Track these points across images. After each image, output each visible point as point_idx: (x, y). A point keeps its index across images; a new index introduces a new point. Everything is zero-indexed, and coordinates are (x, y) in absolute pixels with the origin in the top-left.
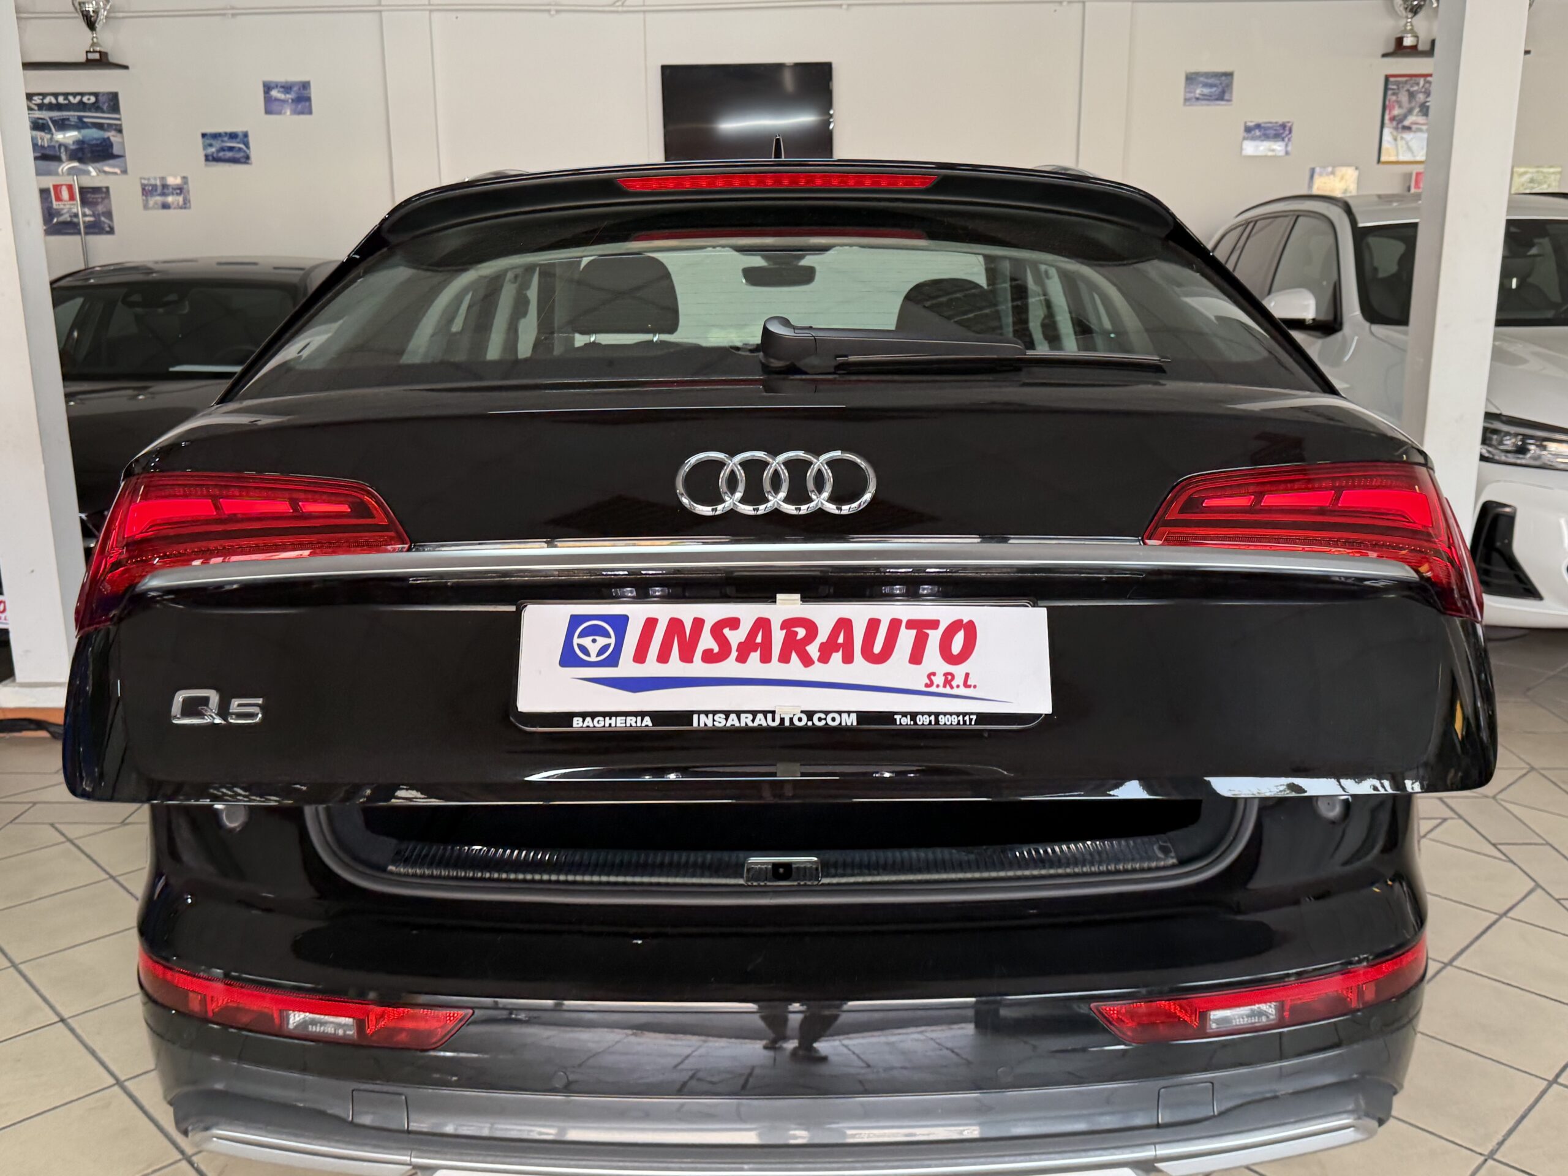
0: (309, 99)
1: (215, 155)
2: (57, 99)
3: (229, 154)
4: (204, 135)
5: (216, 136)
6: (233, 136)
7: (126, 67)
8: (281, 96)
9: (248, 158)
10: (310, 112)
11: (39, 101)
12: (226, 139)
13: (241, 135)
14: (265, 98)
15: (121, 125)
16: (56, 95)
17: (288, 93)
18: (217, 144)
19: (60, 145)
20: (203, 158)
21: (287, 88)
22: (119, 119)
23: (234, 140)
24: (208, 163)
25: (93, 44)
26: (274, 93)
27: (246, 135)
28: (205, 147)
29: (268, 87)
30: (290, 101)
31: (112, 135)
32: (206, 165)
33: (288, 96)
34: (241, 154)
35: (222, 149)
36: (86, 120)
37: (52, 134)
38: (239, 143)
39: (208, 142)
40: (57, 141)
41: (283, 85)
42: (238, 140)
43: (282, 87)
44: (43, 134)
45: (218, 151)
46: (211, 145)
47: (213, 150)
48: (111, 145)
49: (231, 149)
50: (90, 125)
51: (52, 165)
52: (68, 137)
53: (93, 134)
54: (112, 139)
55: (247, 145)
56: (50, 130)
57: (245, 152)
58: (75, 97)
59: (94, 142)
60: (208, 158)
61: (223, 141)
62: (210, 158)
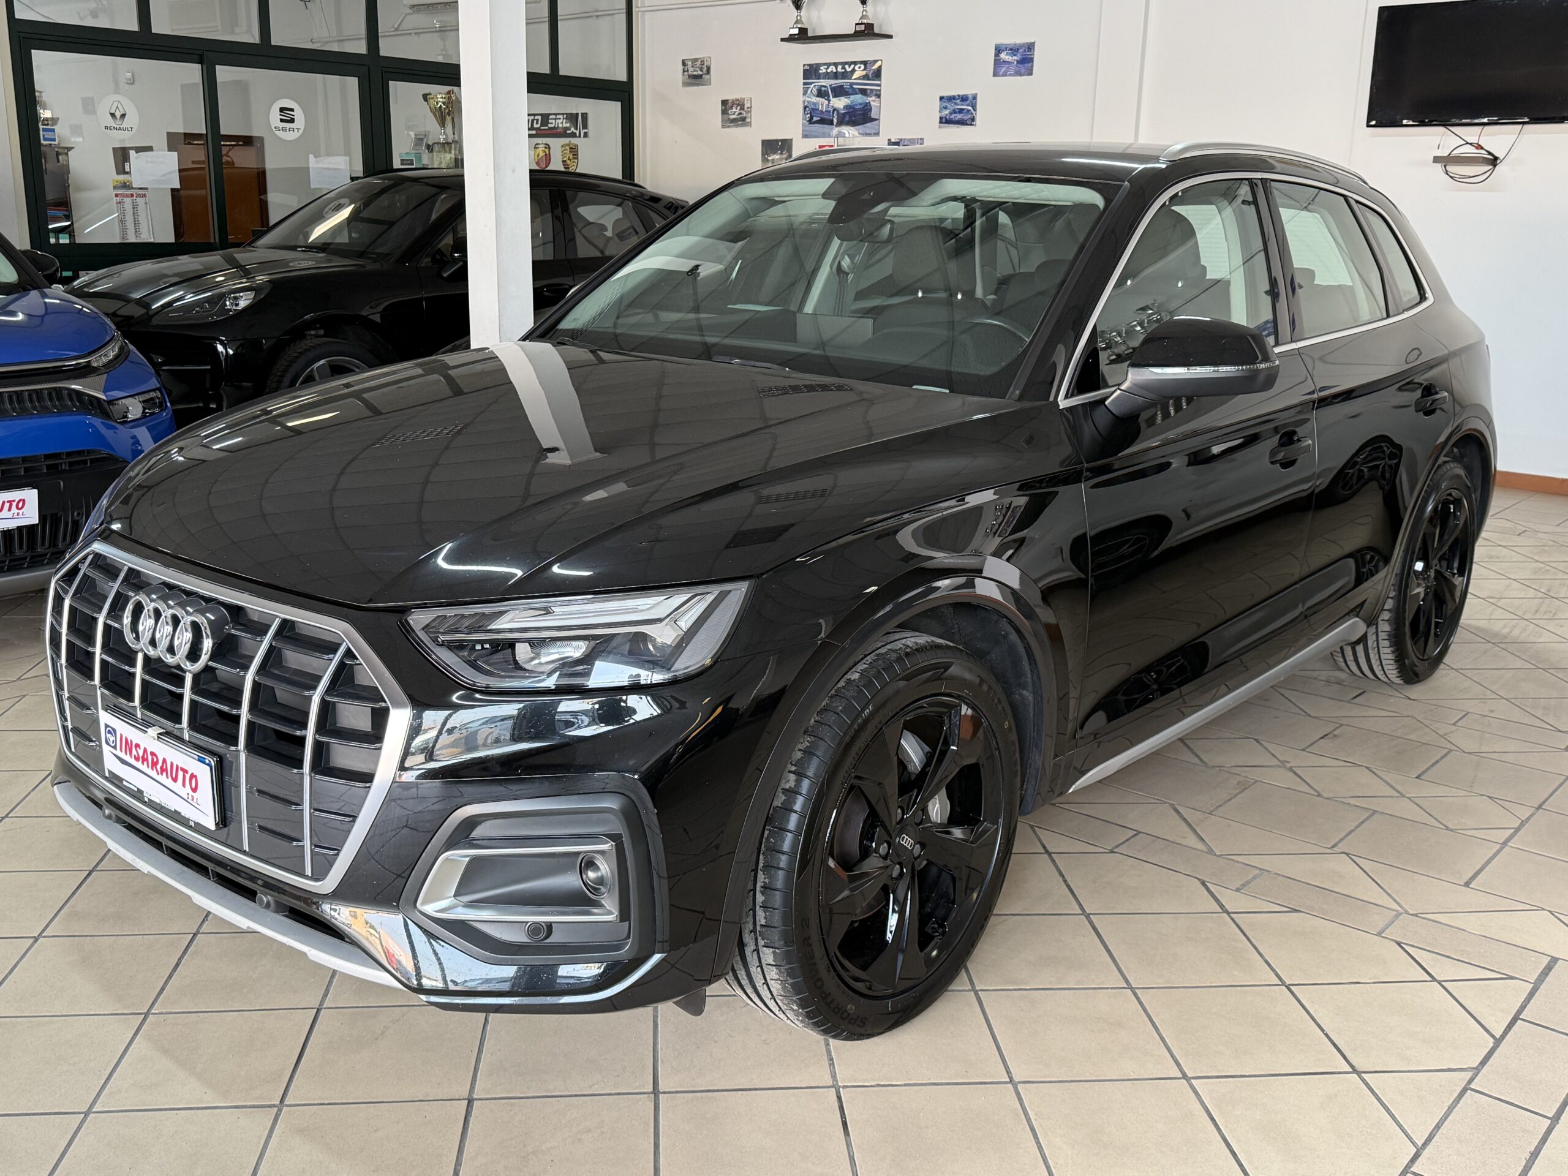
0: (1031, 60)
1: (947, 117)
2: (836, 69)
3: (959, 116)
4: (941, 98)
5: (951, 99)
6: (964, 99)
7: (890, 37)
8: (1008, 58)
9: (973, 119)
10: (1031, 74)
11: (824, 71)
12: (958, 101)
13: (970, 97)
14: (995, 60)
15: (880, 90)
16: (836, 64)
17: (1015, 55)
18: (951, 106)
19: (834, 110)
20: (938, 120)
21: (1014, 50)
22: (879, 85)
23: (965, 103)
24: (941, 125)
25: (863, 17)
26: (1003, 56)
27: (975, 97)
28: (941, 109)
29: (998, 50)
30: (1015, 62)
31: (872, 100)
32: (940, 127)
33: (1015, 58)
34: (969, 116)
35: (954, 112)
36: (854, 86)
37: (829, 101)
38: (968, 105)
39: (944, 104)
40: (832, 107)
41: (1011, 47)
42: (968, 102)
43: (1011, 49)
44: (823, 100)
45: (951, 114)
46: (946, 108)
47: (947, 112)
48: (871, 110)
49: (961, 111)
50: (857, 90)
51: (826, 128)
52: (840, 103)
53: (859, 99)
54: (872, 103)
55: (974, 107)
56: (829, 96)
57: (972, 113)
58: (849, 67)
59: (859, 107)
60: (941, 122)
61: (956, 104)
62: (944, 120)
